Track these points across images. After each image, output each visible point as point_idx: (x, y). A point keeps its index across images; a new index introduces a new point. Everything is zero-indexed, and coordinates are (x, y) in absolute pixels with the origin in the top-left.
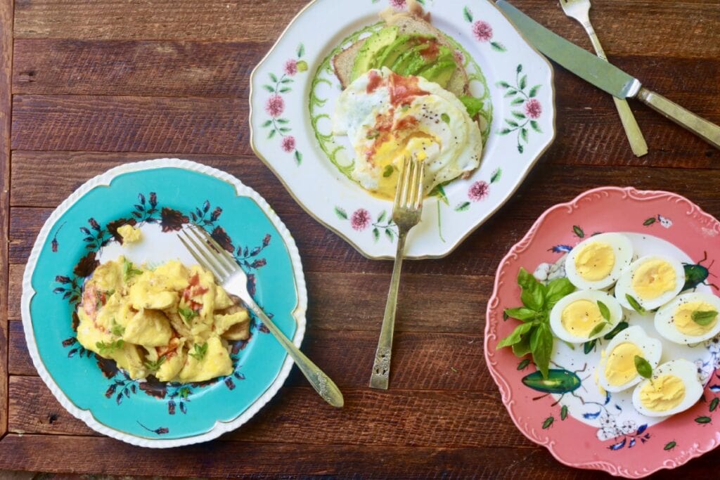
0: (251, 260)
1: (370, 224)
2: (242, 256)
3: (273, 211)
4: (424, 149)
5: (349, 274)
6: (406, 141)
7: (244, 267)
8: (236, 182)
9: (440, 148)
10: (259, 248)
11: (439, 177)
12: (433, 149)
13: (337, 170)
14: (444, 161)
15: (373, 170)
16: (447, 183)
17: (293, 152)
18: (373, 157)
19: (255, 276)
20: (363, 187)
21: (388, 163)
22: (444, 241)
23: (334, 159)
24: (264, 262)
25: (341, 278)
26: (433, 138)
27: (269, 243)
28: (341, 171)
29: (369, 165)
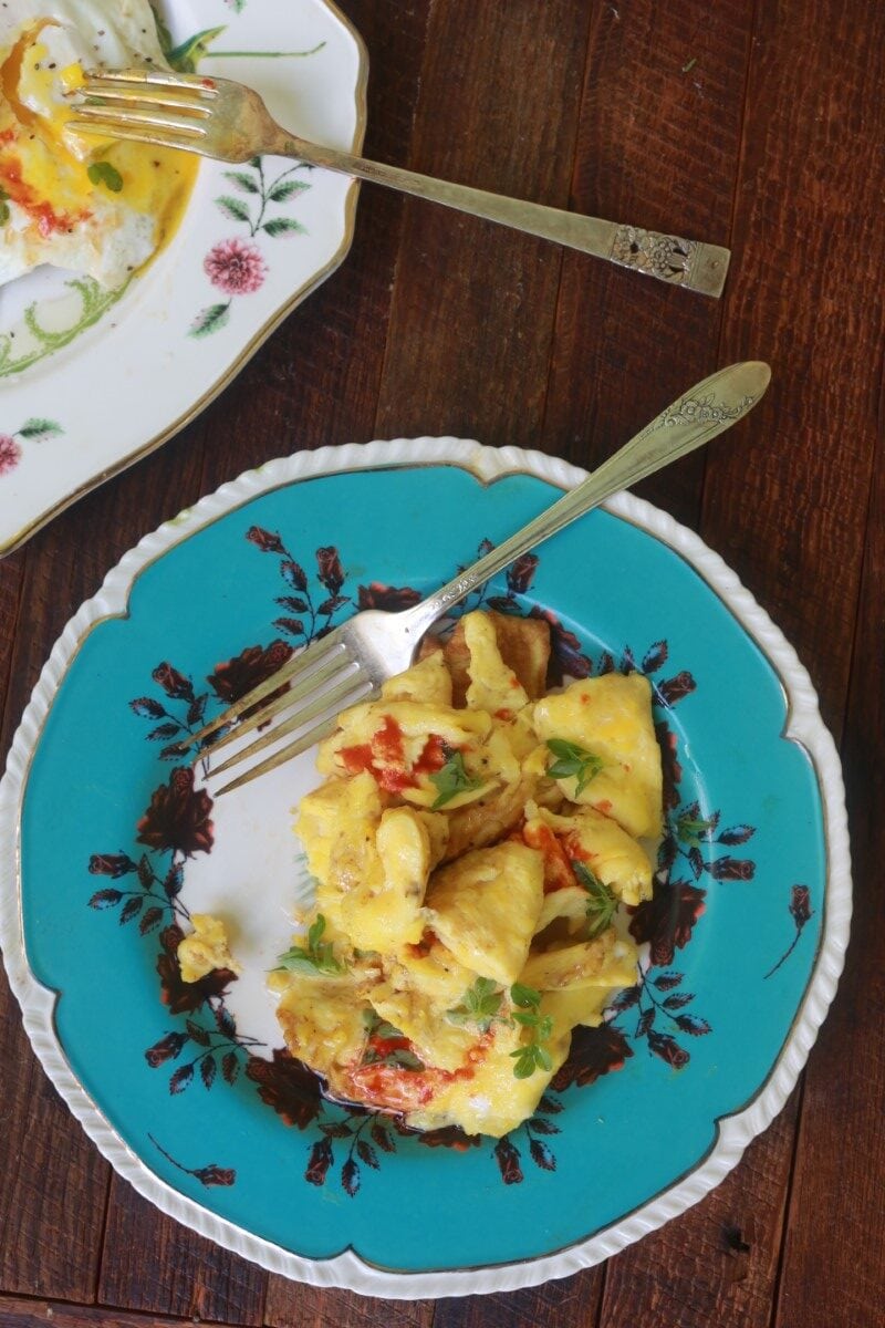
0: (319, 593)
1: (250, 241)
2: (304, 618)
3: (183, 515)
4: (52, 66)
5: (393, 328)
6: (27, 117)
7: (337, 616)
8: (85, 615)
9: (56, 24)
10: (284, 563)
11: (143, 44)
12: (56, 44)
13: (91, 331)
14: (99, 23)
15: (97, 217)
16: (164, 34)
17: (20, 441)
18: (59, 212)
19: (367, 586)
20: (149, 260)
21: (80, 175)
22: (323, 45)
23: (58, 336)
24: (327, 555)
25: (400, 350)
26: (27, 39)
27: (272, 532)
28: (94, 320)
29: (83, 227)
